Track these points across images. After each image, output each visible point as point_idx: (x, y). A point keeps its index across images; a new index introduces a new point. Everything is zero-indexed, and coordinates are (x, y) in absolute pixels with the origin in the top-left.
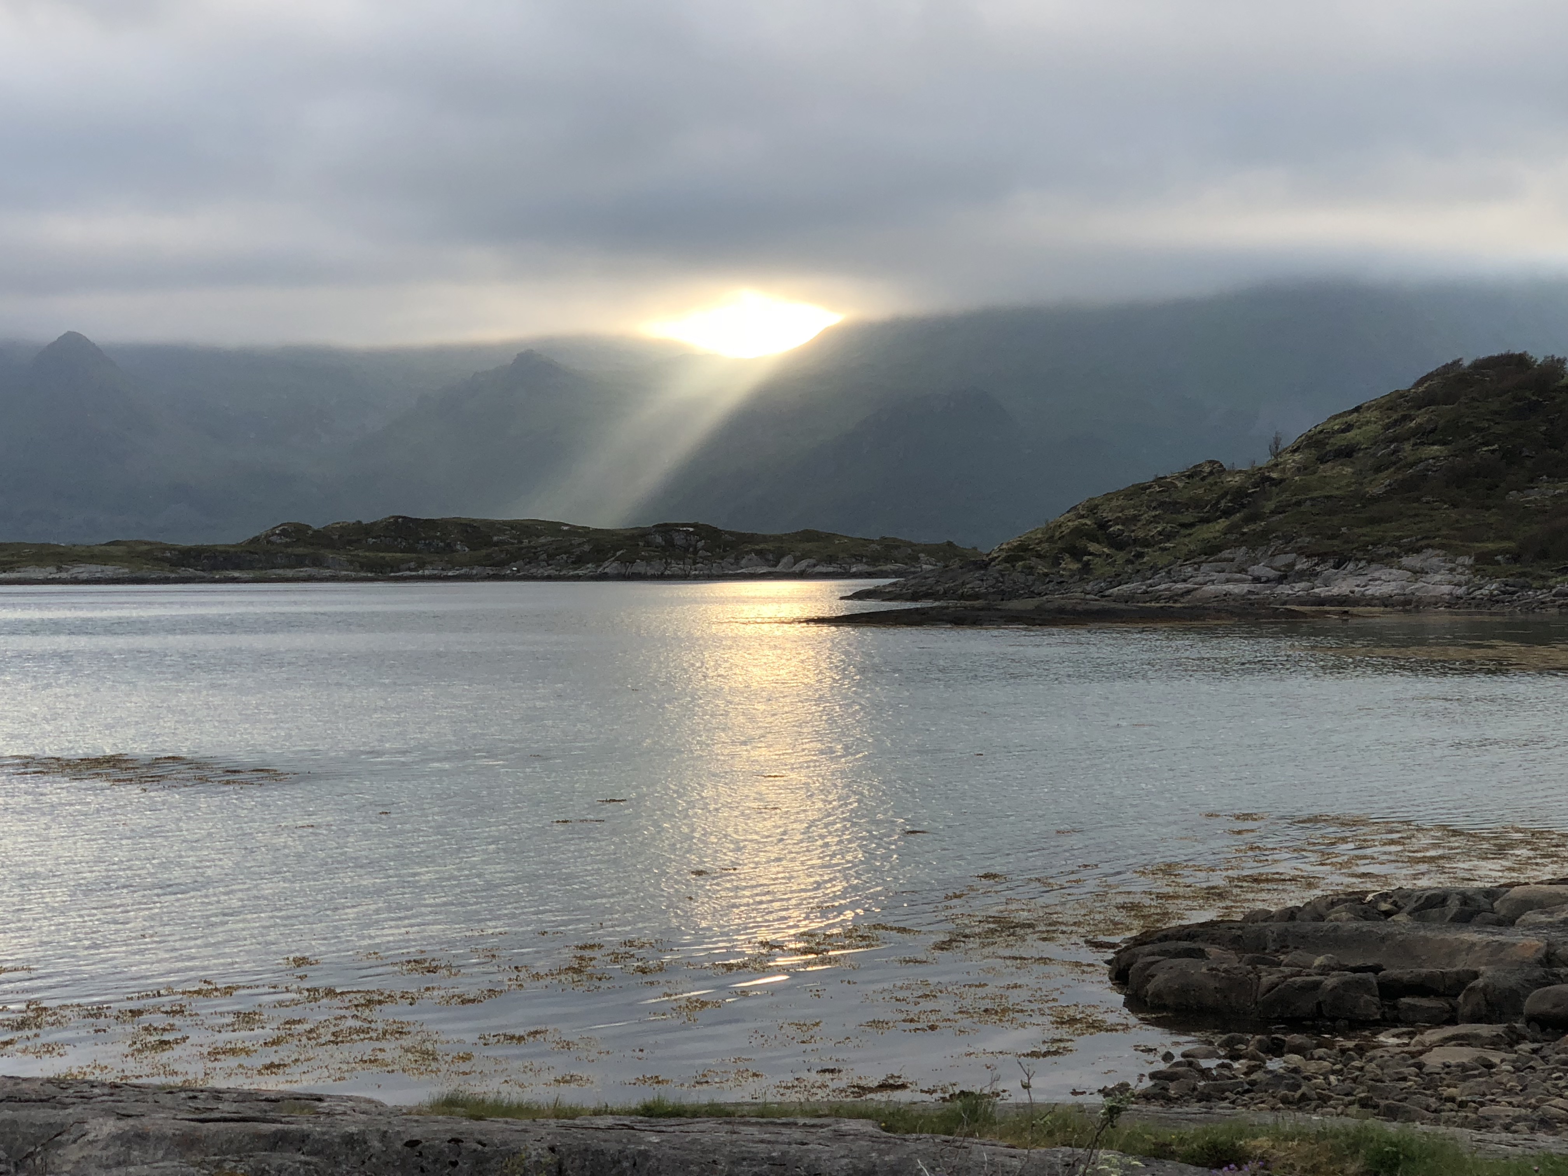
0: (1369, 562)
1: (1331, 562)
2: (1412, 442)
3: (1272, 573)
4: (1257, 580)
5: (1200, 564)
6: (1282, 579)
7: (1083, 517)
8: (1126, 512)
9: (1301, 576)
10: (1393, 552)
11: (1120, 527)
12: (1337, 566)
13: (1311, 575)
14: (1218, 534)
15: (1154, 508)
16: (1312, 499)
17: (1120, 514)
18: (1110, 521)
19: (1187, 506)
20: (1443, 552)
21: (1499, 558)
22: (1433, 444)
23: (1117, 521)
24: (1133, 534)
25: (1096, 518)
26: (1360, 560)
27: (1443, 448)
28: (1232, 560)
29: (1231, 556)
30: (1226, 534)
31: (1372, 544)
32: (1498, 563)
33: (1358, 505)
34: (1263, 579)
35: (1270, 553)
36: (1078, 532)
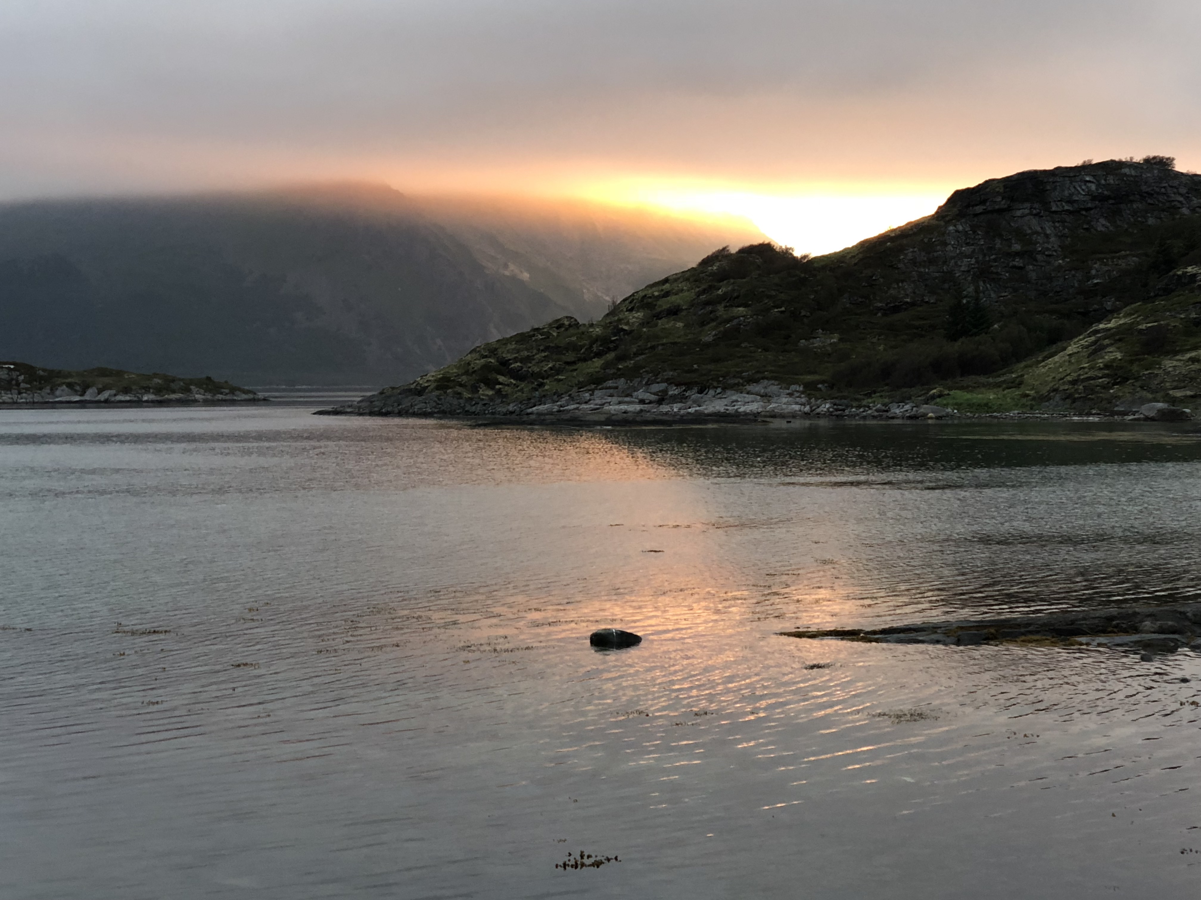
0: (724, 389)
1: (696, 389)
2: (723, 305)
3: (653, 397)
4: (642, 402)
5: (593, 391)
6: (660, 402)
7: (486, 357)
8: (522, 354)
9: (674, 399)
10: (739, 382)
11: (519, 364)
12: (700, 392)
13: (682, 398)
14: (597, 370)
15: (542, 351)
16: (663, 344)
17: (516, 355)
18: (510, 360)
19: (567, 349)
20: (776, 383)
21: (820, 386)
22: (739, 306)
23: (516, 360)
24: (530, 370)
25: (498, 358)
26: (717, 388)
27: (746, 309)
28: (617, 388)
29: (615, 385)
30: (605, 369)
31: (722, 377)
32: (820, 389)
33: (698, 349)
34: (647, 401)
35: (644, 383)
36: (486, 367)
